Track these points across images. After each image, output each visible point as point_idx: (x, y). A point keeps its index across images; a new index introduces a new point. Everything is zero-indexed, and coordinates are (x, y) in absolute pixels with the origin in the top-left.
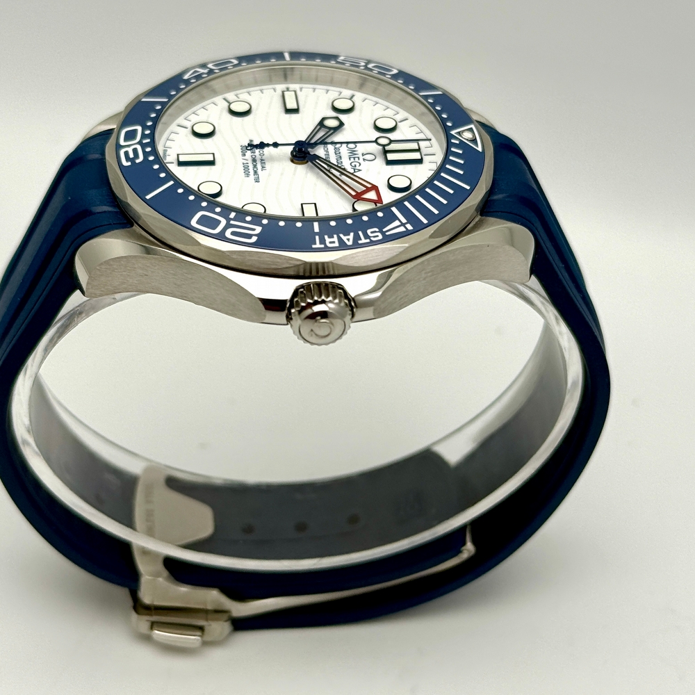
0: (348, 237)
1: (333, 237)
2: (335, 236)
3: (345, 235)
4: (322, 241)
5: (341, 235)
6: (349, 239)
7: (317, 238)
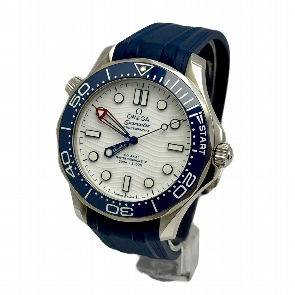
0: (202, 140)
1: (201, 145)
2: (201, 144)
3: (201, 140)
4: (203, 150)
5: (201, 142)
6: (203, 139)
7: (200, 152)
